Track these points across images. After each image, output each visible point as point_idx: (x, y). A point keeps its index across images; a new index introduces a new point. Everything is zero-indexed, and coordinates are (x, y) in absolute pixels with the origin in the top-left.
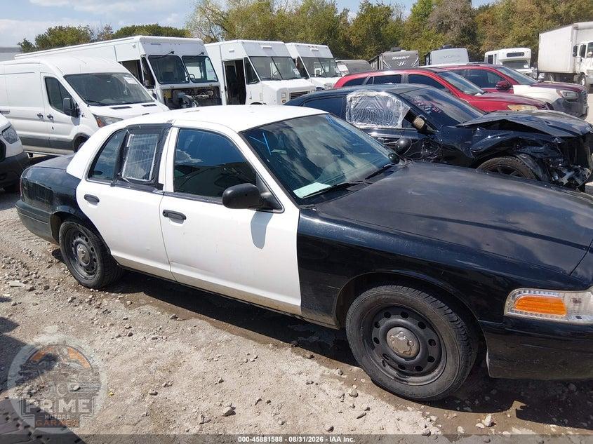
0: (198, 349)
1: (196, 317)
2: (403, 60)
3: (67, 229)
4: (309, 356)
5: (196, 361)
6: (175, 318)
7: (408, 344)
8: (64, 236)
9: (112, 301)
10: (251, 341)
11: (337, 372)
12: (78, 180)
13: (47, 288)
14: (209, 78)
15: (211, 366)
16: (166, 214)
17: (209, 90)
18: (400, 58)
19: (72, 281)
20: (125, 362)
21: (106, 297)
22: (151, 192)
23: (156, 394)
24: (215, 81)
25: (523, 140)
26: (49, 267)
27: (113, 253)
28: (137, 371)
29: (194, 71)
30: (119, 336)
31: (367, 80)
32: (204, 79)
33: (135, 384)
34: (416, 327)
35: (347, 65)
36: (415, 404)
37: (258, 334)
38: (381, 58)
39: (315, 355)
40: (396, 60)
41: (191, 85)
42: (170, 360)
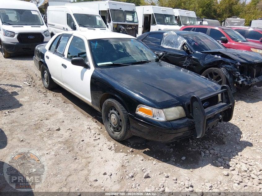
0: (64, 112)
1: (71, 103)
2: (237, 22)
3: (43, 67)
4: (95, 121)
5: (61, 115)
6: (64, 102)
7: (114, 120)
8: (42, 69)
9: (50, 94)
10: (82, 114)
11: (100, 128)
12: (46, 51)
13: (34, 86)
14: (135, 21)
15: (64, 117)
16: (63, 65)
17: (133, 26)
18: (235, 21)
19: (43, 85)
20: (40, 111)
21: (50, 92)
22: (61, 57)
23: (42, 120)
24: (136, 22)
25: (224, 62)
26: (39, 80)
27: (52, 77)
28: (42, 114)
29: (129, 17)
30: (44, 104)
31: (193, 29)
32: (133, 21)
33: (38, 117)
34: (117, 114)
35: (208, 22)
36: (115, 141)
37: (86, 112)
38: (226, 20)
39: (97, 121)
40: (233, 22)
41: (126, 23)
42: (53, 113)
